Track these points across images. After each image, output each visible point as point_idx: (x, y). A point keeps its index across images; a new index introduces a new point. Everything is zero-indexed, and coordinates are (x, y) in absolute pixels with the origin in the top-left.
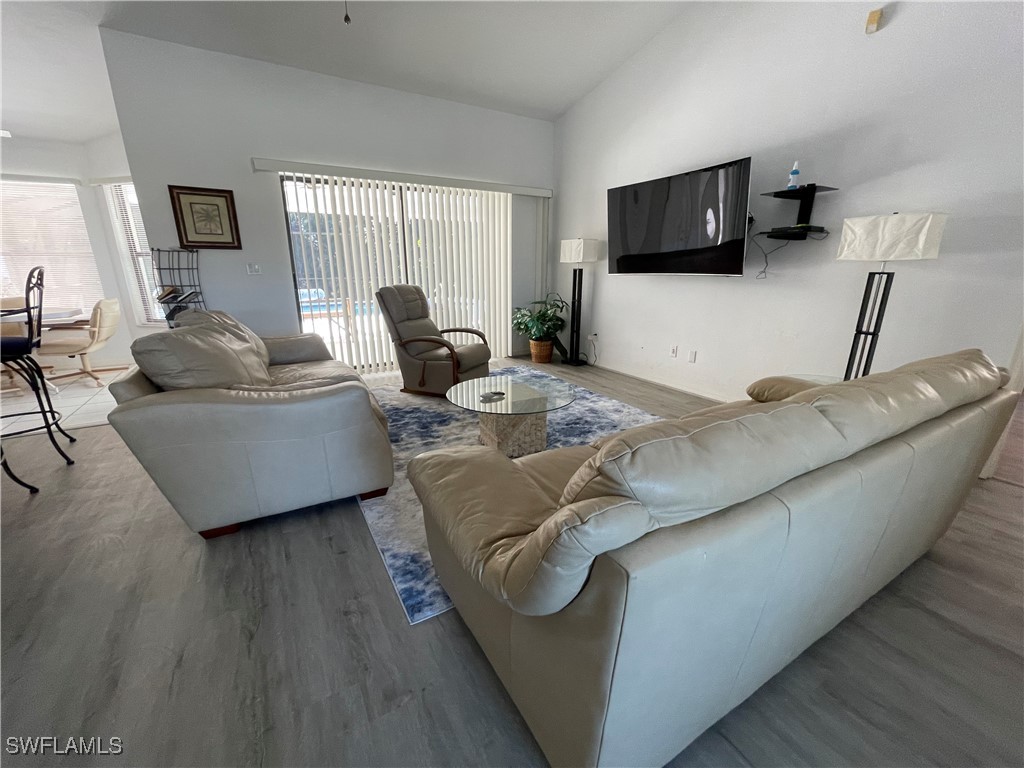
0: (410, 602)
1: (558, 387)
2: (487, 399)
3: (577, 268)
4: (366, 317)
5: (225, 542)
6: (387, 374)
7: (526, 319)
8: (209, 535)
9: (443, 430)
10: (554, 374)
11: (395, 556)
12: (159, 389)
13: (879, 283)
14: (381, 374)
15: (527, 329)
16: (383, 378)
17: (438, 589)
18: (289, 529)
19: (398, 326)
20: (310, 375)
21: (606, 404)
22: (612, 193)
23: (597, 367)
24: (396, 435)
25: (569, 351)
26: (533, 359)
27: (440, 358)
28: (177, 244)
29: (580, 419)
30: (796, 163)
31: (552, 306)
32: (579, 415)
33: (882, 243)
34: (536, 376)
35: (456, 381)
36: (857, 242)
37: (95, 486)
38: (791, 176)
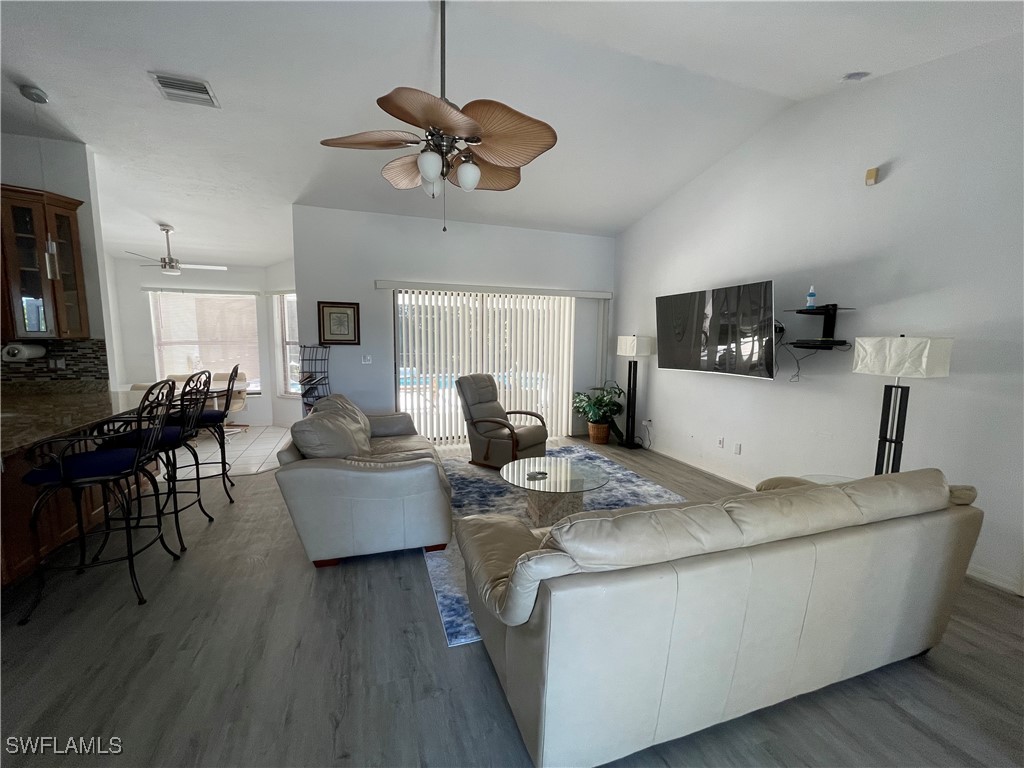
0: (449, 631)
1: (608, 470)
2: (532, 477)
3: (632, 360)
4: (447, 391)
5: (329, 570)
6: (461, 446)
7: (584, 404)
8: (320, 564)
9: (498, 500)
10: (607, 456)
11: (444, 597)
12: (303, 457)
13: (896, 396)
14: (455, 446)
15: (585, 413)
16: (457, 450)
17: (473, 625)
18: (372, 568)
19: (472, 408)
20: (400, 447)
21: (649, 489)
22: (659, 300)
23: (650, 451)
24: (460, 501)
25: (625, 434)
26: (591, 440)
27: (503, 437)
28: (317, 342)
29: (621, 501)
30: (812, 288)
31: (608, 393)
32: (621, 497)
33: (890, 360)
34: (590, 458)
35: (515, 458)
36: (868, 359)
37: (247, 521)
38: (808, 298)
